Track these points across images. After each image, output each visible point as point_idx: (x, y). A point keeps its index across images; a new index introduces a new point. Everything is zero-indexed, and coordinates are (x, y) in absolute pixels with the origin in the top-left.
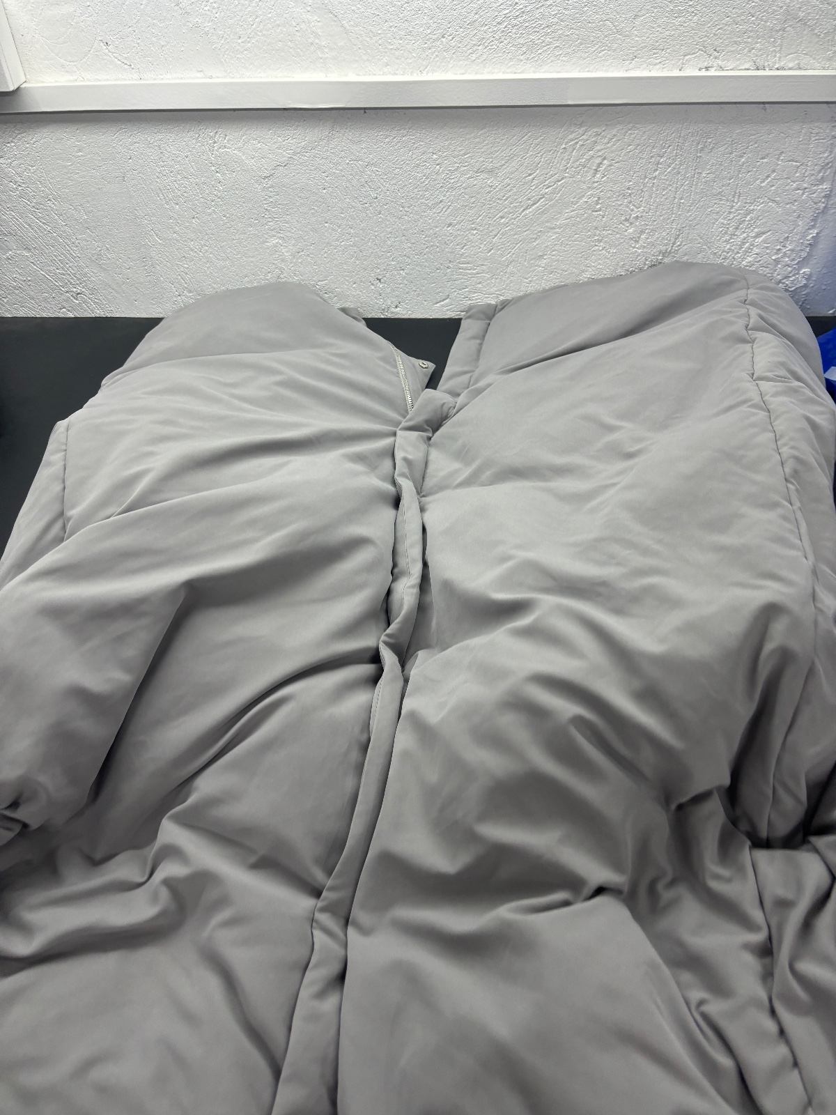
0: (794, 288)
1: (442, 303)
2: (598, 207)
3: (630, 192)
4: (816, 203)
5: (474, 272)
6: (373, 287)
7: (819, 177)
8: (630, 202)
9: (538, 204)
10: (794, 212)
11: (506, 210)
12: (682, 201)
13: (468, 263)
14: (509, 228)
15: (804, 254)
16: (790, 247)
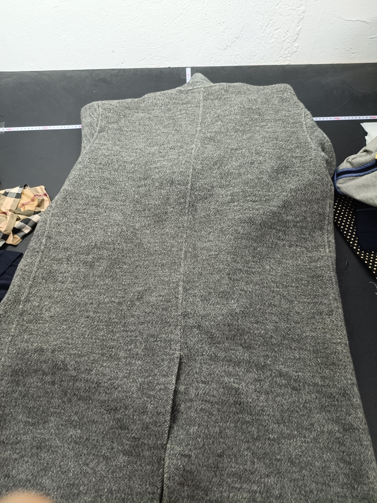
0: (291, 53)
1: (142, 61)
2: (206, 18)
3: (219, 11)
4: (299, 16)
5: (155, 47)
6: (111, 55)
7: (300, 4)
8: (220, 16)
9: (180, 18)
10: (290, 19)
11: (166, 20)
12: (242, 15)
13: (152, 44)
14: (168, 28)
15: (295, 38)
16: (289, 35)
